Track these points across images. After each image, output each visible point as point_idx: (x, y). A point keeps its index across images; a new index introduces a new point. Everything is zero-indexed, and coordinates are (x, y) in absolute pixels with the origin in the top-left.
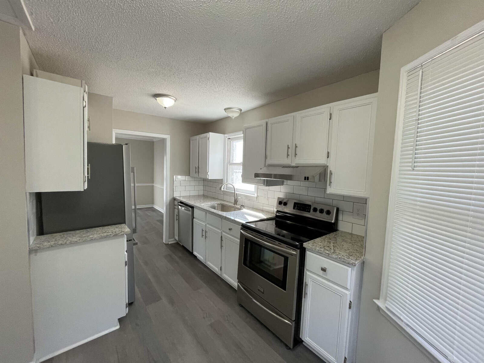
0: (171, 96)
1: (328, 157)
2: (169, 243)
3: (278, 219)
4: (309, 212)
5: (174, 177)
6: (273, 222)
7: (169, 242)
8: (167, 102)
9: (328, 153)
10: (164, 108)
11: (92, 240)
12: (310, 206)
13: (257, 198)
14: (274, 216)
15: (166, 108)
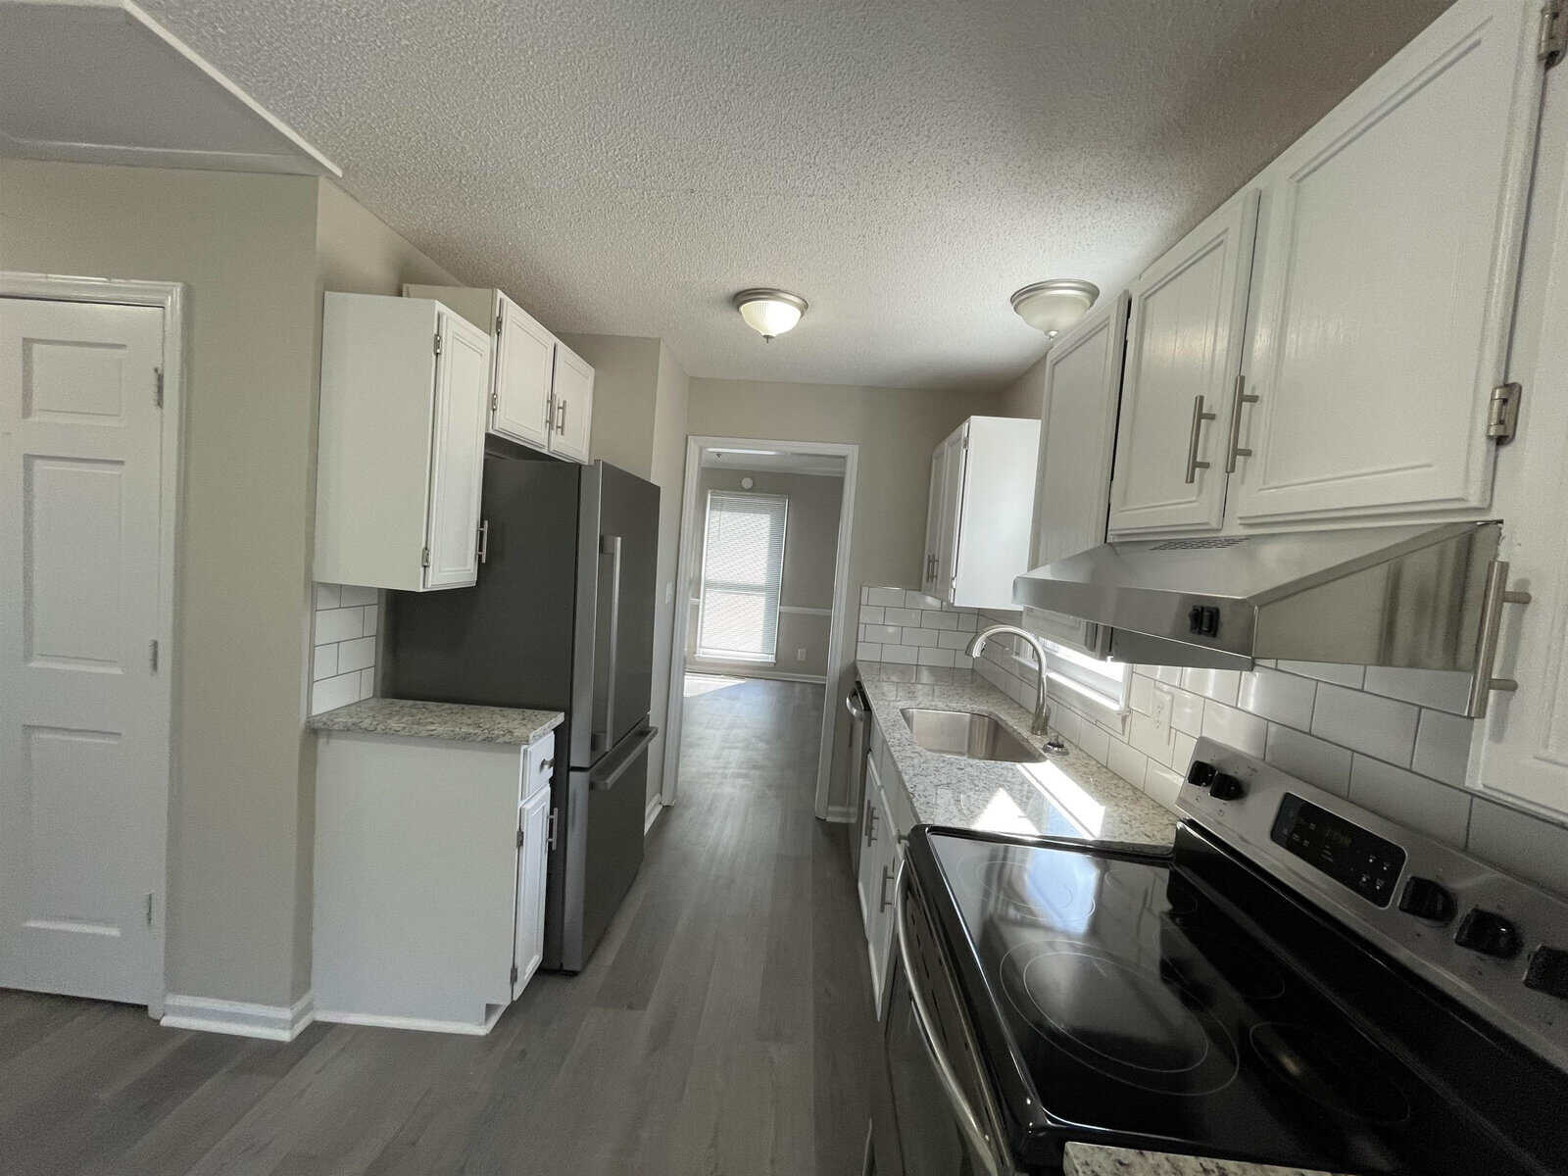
0: (783, 292)
1: (1501, 441)
2: (829, 819)
3: (1185, 873)
4: (1381, 898)
5: (865, 590)
6: (1157, 879)
7: (827, 813)
8: (775, 318)
9: (1510, 395)
10: (765, 340)
11: (432, 739)
12: (1395, 855)
13: (1124, 720)
14: (1163, 843)
15: (772, 337)
